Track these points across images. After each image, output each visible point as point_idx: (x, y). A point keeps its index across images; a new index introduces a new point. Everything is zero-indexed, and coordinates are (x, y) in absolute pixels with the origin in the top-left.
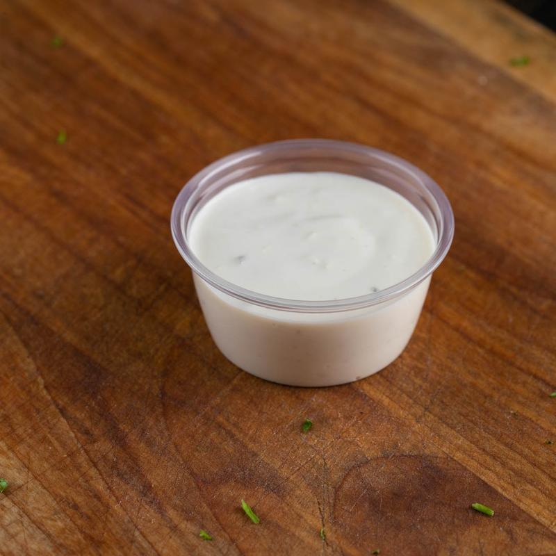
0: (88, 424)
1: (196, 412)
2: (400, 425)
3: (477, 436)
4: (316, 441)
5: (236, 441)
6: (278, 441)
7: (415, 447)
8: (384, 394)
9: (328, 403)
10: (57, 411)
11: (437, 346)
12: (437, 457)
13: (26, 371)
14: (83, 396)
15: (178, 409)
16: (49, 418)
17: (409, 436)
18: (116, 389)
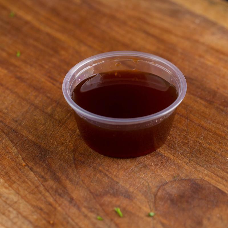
0: (43, 174)
1: (90, 166)
2: (180, 167)
3: (214, 169)
4: (143, 175)
5: (108, 177)
6: (127, 176)
7: (187, 176)
8: (171, 154)
9: (147, 159)
10: (29, 169)
11: (192, 133)
12: (197, 180)
13: (13, 153)
14: (39, 162)
15: (82, 165)
16: (25, 172)
17: (184, 171)
18: (54, 158)
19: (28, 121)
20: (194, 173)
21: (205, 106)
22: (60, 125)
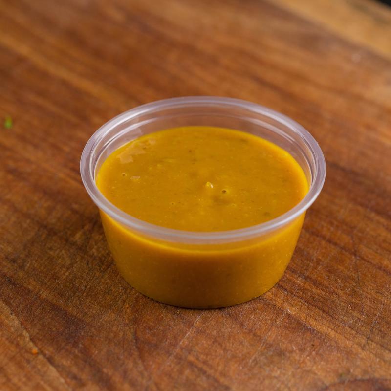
0: (75, 370)
1: (168, 353)
2: (349, 354)
4: (278, 372)
5: (208, 377)
6: (245, 374)
7: (365, 372)
8: (329, 327)
9: (282, 338)
10: (45, 360)
11: (366, 283)
12: (386, 380)
13: (12, 326)
14: (66, 345)
15: (152, 352)
16: (39, 367)
17: (358, 363)
18: (94, 338)
19: (36, 261)
20: (378, 366)
21: (387, 229)
22: (102, 269)
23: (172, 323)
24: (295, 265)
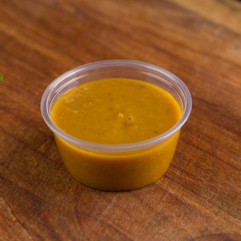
0: (38, 231)
1: (96, 219)
2: (207, 218)
4: (163, 230)
5: (120, 234)
6: (143, 232)
7: (217, 229)
8: (195, 202)
9: (167, 209)
10: (20, 225)
11: (220, 173)
12: (230, 234)
14: (33, 216)
15: (86, 219)
16: (17, 229)
17: (213, 224)
18: (51, 211)
19: (16, 163)
20: (226, 226)
21: (233, 139)
22: (56, 168)
23: (98, 200)
24: (175, 163)
